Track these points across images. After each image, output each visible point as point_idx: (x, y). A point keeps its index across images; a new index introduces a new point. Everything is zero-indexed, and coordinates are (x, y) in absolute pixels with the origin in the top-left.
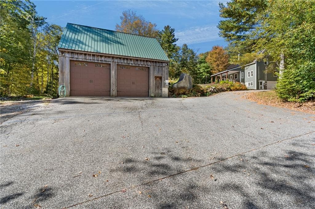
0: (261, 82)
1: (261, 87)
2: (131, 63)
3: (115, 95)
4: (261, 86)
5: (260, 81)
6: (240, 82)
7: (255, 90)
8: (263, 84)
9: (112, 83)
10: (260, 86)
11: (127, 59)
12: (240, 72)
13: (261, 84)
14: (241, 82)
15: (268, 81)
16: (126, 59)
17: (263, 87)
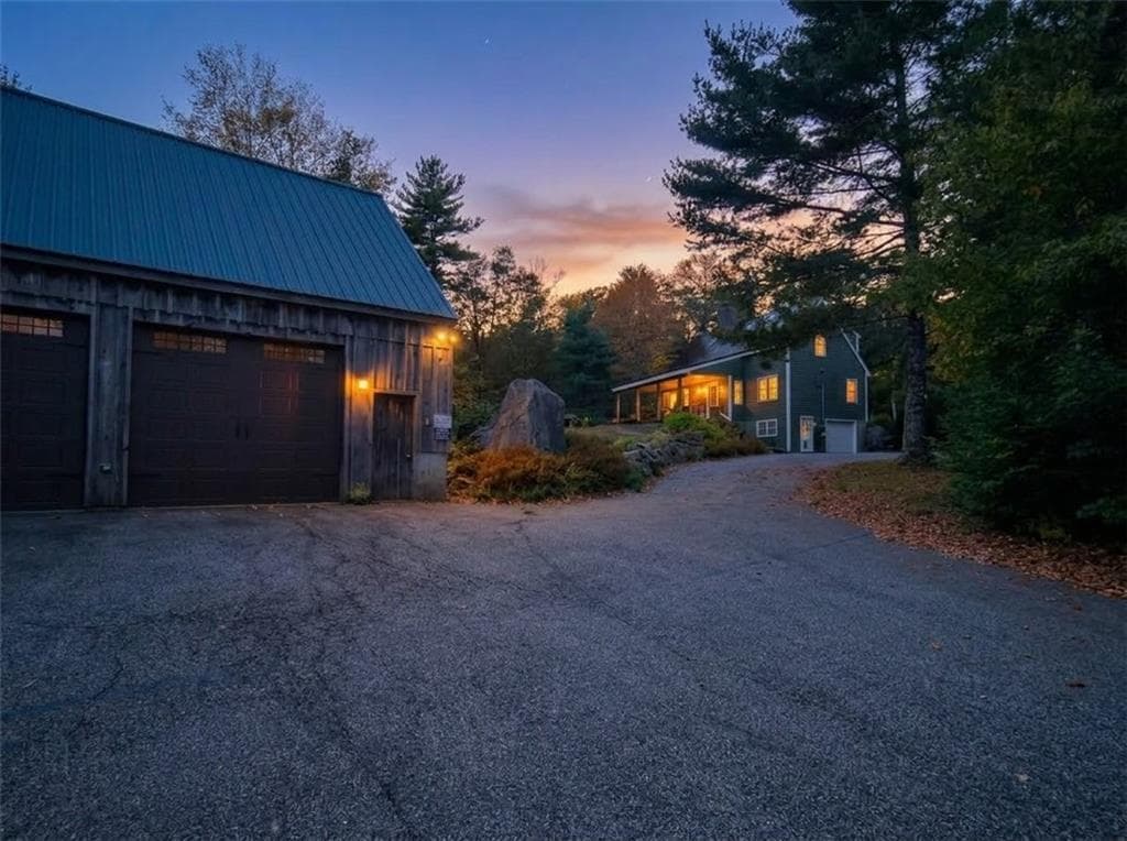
1: (805, 443)
2: (233, 322)
3: (118, 494)
5: (802, 418)
6: (731, 419)
7: (786, 452)
9: (97, 430)
10: (802, 437)
11: (206, 296)
14: (734, 419)
15: (826, 420)
16: (200, 298)
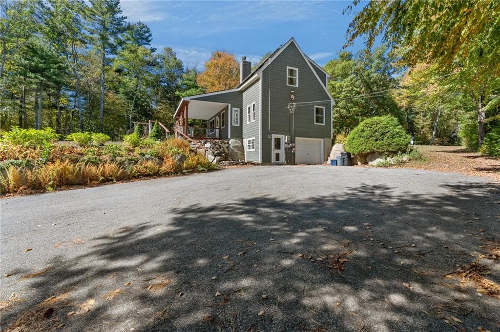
0: (278, 141)
1: (278, 155)
4: (277, 151)
5: (274, 136)
6: (229, 137)
7: (258, 164)
8: (283, 146)
10: (274, 151)
12: (227, 106)
13: (278, 146)
14: (232, 138)
15: (296, 138)
17: (283, 158)
